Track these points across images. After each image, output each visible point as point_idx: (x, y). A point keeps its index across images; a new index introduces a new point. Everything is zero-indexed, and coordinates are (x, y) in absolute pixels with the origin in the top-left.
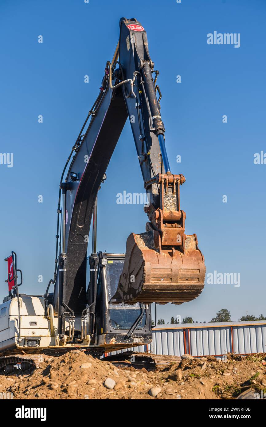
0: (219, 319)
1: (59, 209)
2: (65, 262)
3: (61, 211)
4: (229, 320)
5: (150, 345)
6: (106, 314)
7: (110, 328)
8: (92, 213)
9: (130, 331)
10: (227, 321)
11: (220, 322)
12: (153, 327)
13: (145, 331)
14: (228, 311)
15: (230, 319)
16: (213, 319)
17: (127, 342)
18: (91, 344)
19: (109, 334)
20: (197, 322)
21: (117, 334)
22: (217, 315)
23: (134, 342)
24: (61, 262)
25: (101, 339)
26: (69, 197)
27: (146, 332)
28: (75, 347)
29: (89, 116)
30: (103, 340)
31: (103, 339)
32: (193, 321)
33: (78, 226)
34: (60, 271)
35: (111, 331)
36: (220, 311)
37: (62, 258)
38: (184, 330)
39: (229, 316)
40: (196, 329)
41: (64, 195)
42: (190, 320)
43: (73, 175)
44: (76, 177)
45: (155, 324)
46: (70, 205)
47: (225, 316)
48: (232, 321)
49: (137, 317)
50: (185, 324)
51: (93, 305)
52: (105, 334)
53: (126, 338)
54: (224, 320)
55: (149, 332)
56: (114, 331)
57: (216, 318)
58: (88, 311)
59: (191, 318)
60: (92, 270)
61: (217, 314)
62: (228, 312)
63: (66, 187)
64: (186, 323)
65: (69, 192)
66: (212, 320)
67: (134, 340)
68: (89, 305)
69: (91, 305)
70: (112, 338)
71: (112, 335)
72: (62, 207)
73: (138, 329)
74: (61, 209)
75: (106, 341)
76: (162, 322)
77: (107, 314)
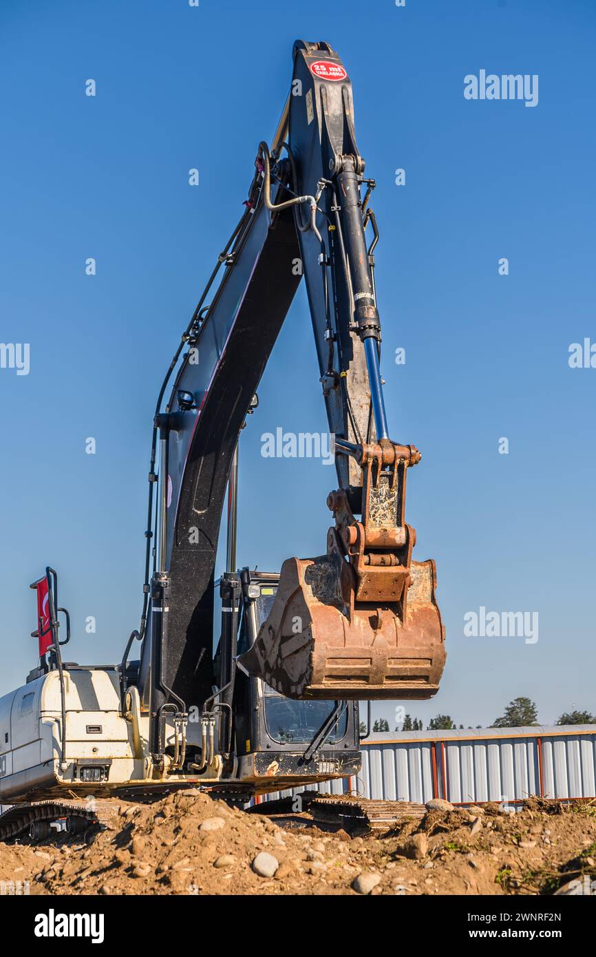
0: (511, 719)
1: (152, 472)
2: (166, 592)
3: (156, 478)
4: (533, 723)
5: (357, 778)
6: (257, 707)
7: (266, 740)
8: (226, 482)
9: (311, 746)
10: (528, 723)
11: (513, 726)
12: (363, 738)
13: (346, 747)
14: (532, 702)
15: (536, 720)
16: (498, 721)
17: (304, 771)
18: (224, 776)
19: (263, 753)
20: (462, 727)
21: (282, 754)
22: (507, 711)
23: (320, 771)
24: (155, 592)
25: (246, 765)
26: (176, 445)
27: (347, 749)
28: (188, 783)
29: (220, 263)
30: (250, 767)
31: (250, 764)
32: (453, 724)
33: (196, 511)
34: (154, 612)
35: (268, 747)
36: (514, 702)
37: (160, 583)
38: (432, 744)
39: (535, 713)
40: (460, 743)
41: (164, 441)
42: (446, 721)
43: (183, 396)
44: (191, 402)
45: (367, 730)
46: (178, 462)
47: (525, 713)
48: (539, 725)
49: (327, 716)
50: (434, 731)
51: (228, 688)
52: (255, 754)
53: (302, 762)
54: (522, 722)
55: (354, 748)
56: (276, 747)
57: (505, 718)
58: (217, 701)
59: (449, 718)
60: (226, 610)
61: (507, 709)
62: (532, 705)
63: (167, 424)
64: (437, 729)
65: (174, 434)
66: (496, 722)
67: (321, 767)
68: (219, 688)
69: (223, 687)
70: (271, 763)
71: (271, 756)
72: (159, 468)
73: (330, 743)
74: (156, 474)
75: (258, 769)
76: (383, 727)
77: (260, 707)
